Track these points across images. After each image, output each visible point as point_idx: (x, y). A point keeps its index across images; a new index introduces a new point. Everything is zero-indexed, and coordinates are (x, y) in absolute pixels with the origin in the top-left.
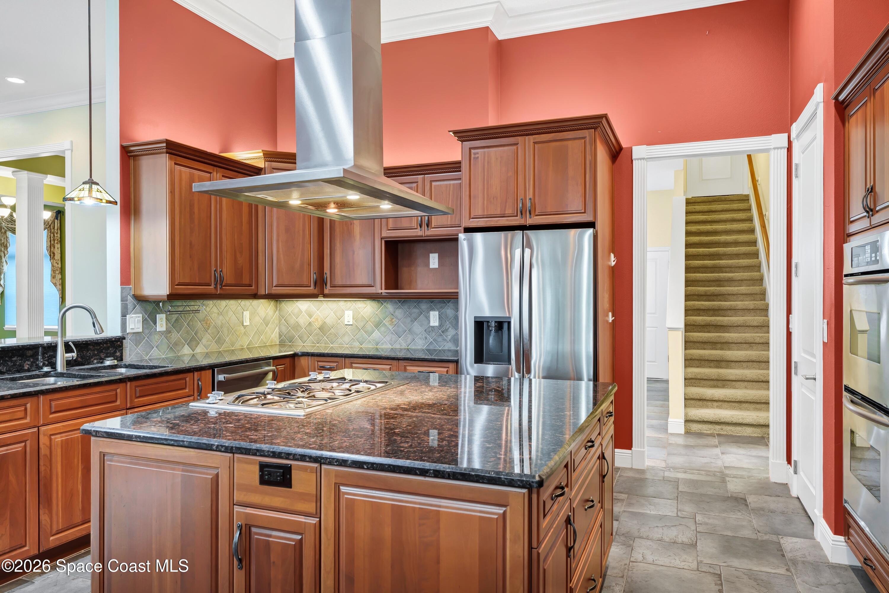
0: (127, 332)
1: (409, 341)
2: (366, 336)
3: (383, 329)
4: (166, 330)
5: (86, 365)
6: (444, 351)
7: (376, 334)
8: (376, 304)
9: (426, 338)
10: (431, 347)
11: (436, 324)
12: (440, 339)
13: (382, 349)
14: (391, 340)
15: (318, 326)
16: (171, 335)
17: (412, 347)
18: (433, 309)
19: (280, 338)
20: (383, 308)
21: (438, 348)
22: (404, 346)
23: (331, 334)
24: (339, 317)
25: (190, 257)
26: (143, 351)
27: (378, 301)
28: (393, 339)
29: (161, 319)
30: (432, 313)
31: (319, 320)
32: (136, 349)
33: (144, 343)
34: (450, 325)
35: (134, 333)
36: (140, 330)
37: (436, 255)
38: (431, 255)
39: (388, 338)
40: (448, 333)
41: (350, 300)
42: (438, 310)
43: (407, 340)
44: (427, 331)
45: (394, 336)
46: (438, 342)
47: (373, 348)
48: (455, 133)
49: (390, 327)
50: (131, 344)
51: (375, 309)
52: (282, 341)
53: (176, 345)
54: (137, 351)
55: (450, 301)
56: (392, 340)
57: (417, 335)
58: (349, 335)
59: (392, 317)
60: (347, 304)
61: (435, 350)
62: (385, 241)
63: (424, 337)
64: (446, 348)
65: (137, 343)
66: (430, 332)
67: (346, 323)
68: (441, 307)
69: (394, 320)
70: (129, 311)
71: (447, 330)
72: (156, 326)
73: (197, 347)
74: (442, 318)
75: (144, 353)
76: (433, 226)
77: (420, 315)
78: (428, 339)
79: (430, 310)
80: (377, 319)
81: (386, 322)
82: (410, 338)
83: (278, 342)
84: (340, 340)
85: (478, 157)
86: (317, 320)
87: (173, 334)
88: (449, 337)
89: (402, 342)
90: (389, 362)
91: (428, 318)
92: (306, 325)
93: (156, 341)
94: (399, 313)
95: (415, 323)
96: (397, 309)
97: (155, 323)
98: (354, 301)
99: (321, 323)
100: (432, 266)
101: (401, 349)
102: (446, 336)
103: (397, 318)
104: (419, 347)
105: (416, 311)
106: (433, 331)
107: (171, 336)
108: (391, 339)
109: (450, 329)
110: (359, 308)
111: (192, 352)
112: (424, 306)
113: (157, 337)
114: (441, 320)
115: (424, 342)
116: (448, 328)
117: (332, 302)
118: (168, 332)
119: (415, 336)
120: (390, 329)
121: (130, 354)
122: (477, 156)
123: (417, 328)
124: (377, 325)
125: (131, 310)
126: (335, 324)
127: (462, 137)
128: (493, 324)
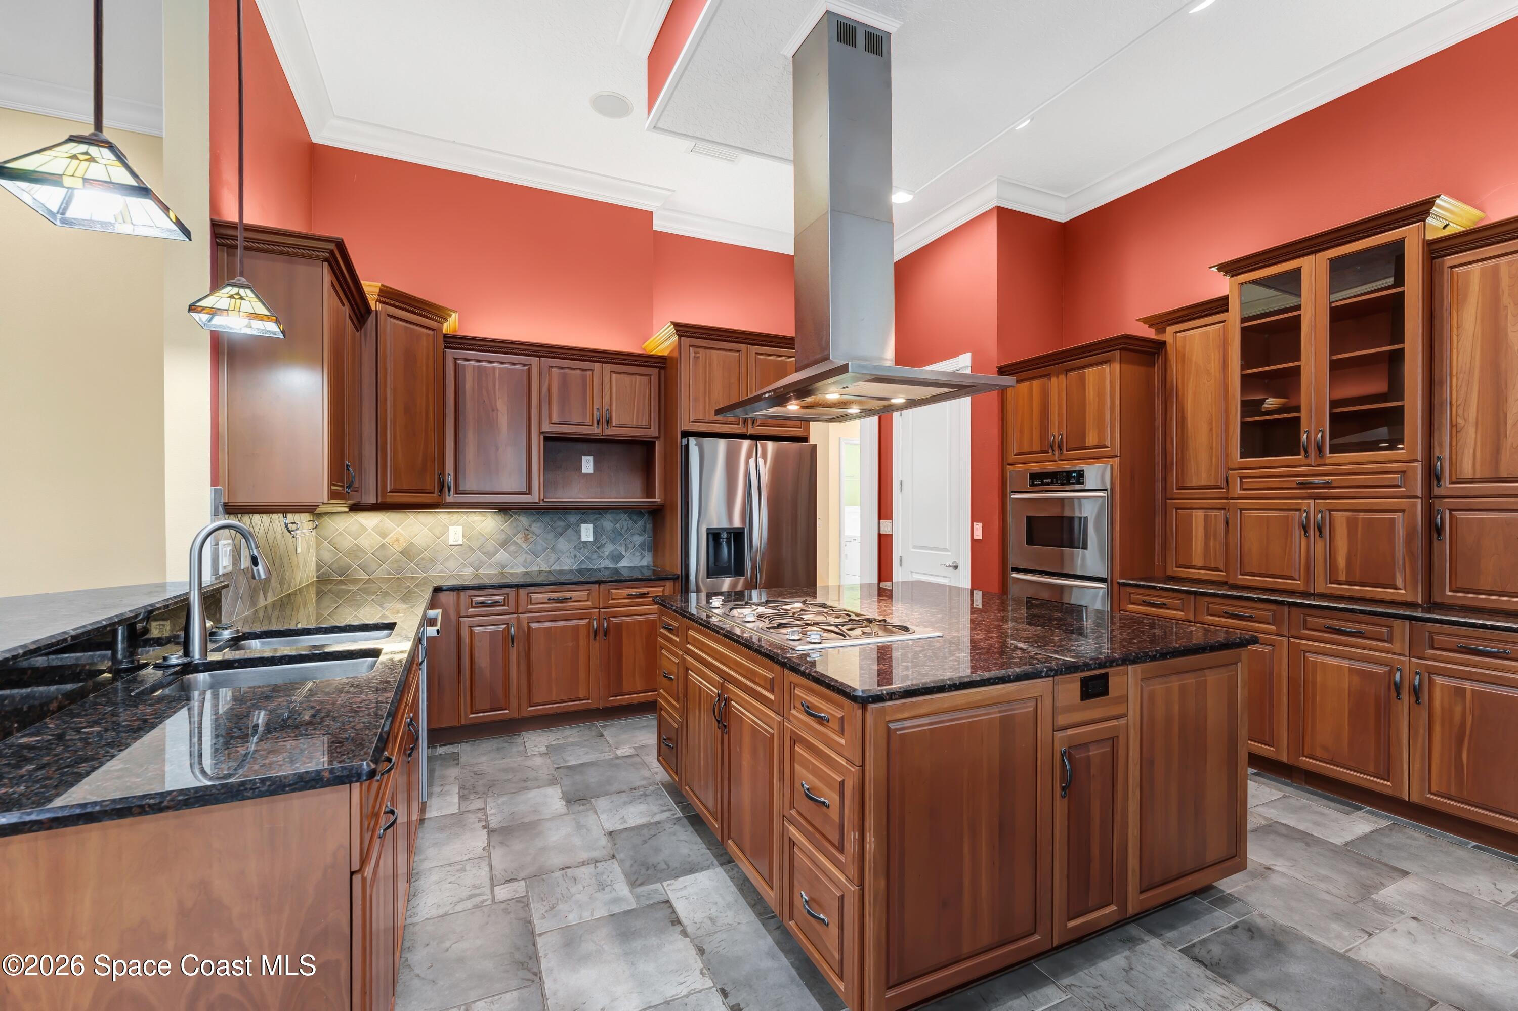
0: (221, 572)
1: (552, 560)
2: (484, 558)
3: (512, 548)
6: (599, 570)
7: (502, 556)
8: (502, 517)
9: (575, 556)
10: (583, 567)
11: (590, 538)
12: (595, 556)
13: (511, 574)
14: (525, 561)
15: (400, 549)
17: (556, 567)
18: (586, 522)
19: (318, 571)
20: (511, 521)
21: (591, 566)
22: (544, 567)
23: (423, 559)
24: (439, 535)
26: (232, 607)
27: (505, 514)
28: (528, 560)
29: (245, 546)
30: (584, 526)
31: (401, 540)
32: (225, 604)
33: (232, 592)
34: (607, 540)
35: (226, 574)
36: (232, 568)
37: (591, 458)
38: (584, 458)
39: (521, 559)
40: (605, 549)
41: (458, 512)
42: (591, 522)
43: (550, 560)
44: (577, 547)
45: (530, 557)
46: (592, 560)
47: (496, 574)
48: (676, 325)
49: (524, 546)
50: (224, 595)
51: (500, 523)
52: (325, 576)
53: (255, 591)
54: (227, 608)
55: (607, 512)
56: (526, 563)
57: (563, 553)
58: (457, 558)
59: (527, 532)
60: (452, 517)
61: (588, 570)
62: (544, 437)
63: (572, 555)
64: (603, 566)
65: (227, 593)
66: (581, 549)
67: (451, 542)
68: (596, 519)
69: (529, 536)
71: (603, 546)
74: (597, 531)
76: (614, 425)
77: (566, 530)
78: (578, 557)
79: (582, 523)
80: (504, 536)
81: (518, 539)
82: (553, 557)
83: (315, 577)
84: (439, 567)
85: (699, 357)
86: (397, 540)
88: (607, 554)
89: (542, 563)
90: (586, 587)
91: (578, 533)
92: (374, 548)
93: (241, 587)
94: (536, 528)
95: (561, 539)
96: (535, 523)
97: (240, 554)
98: (465, 514)
99: (404, 545)
100: (584, 471)
101: (540, 572)
102: (602, 553)
103: (533, 533)
104: (566, 568)
105: (562, 524)
106: (584, 547)
108: (526, 559)
109: (607, 544)
110: (473, 522)
112: (573, 519)
113: (241, 579)
114: (596, 534)
115: (573, 561)
116: (605, 544)
117: (425, 514)
119: (560, 554)
120: (522, 548)
121: (223, 614)
122: (698, 355)
123: (563, 544)
124: (504, 544)
126: (430, 545)
127: (682, 331)
128: (725, 535)
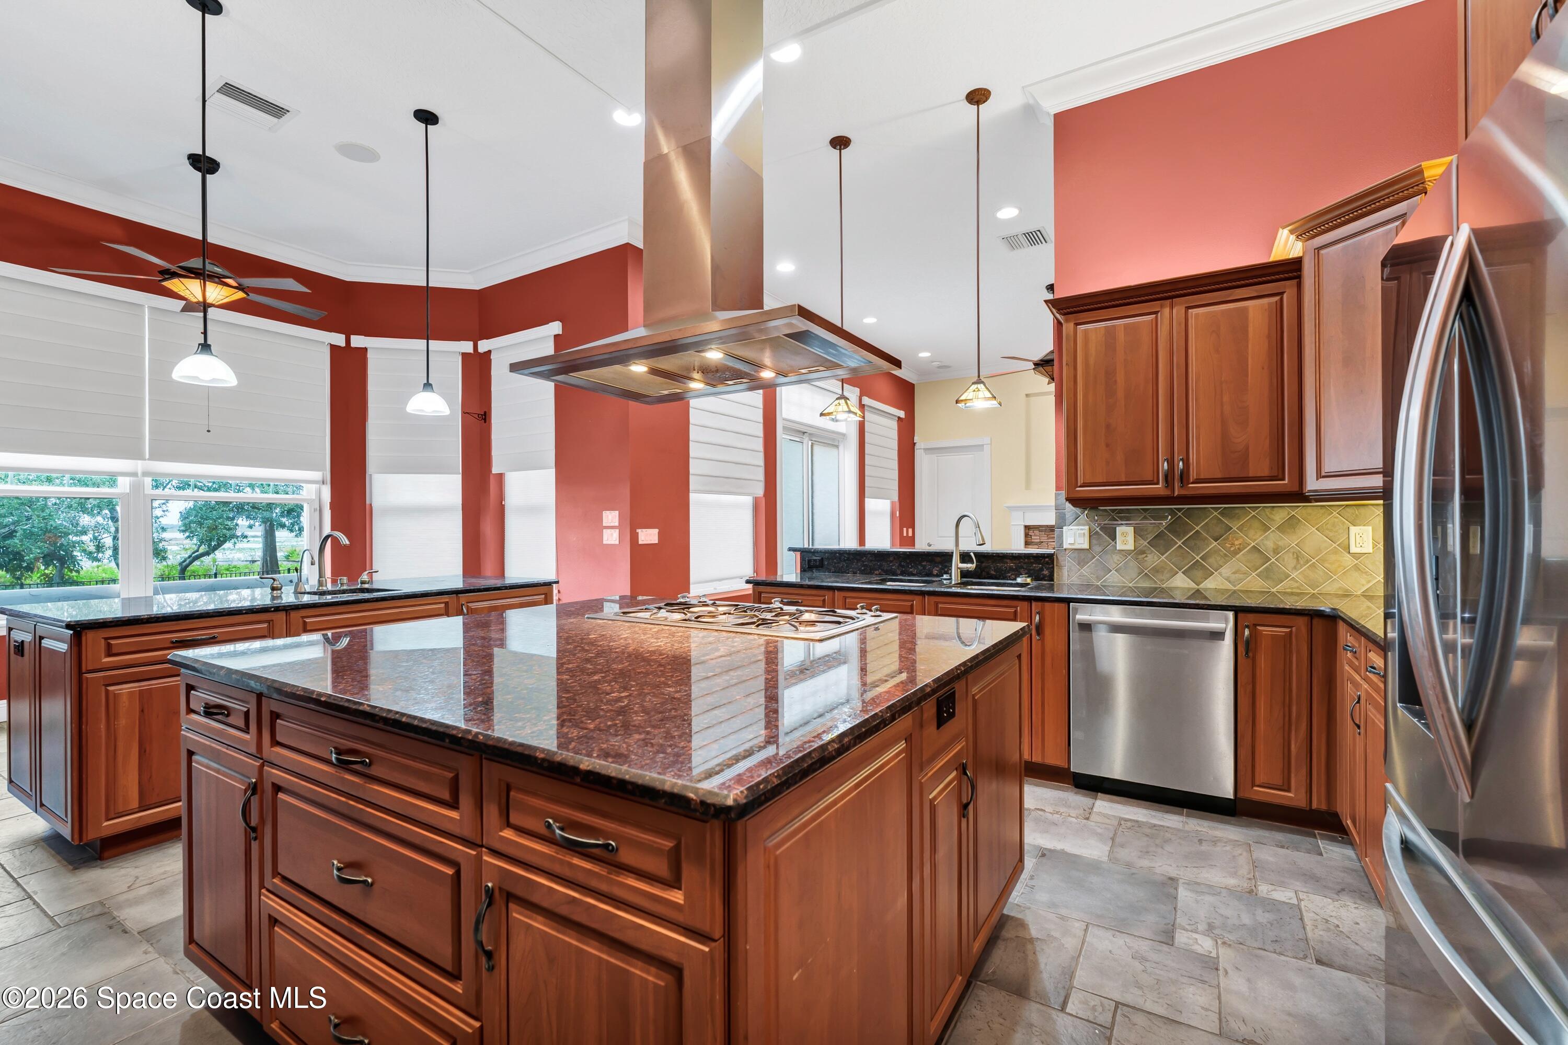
0: (1064, 547)
4: (1135, 549)
5: (1002, 579)
16: (1146, 556)
25: (1107, 445)
26: (1091, 574)
29: (1124, 534)
32: (1080, 570)
33: (1093, 563)
35: (1073, 549)
36: (1086, 546)
50: (1071, 562)
53: (1158, 571)
54: (1082, 573)
65: (1082, 563)
70: (1068, 522)
72: (1116, 543)
73: (1206, 579)
75: (1092, 575)
87: (1150, 556)
93: (1116, 563)
97: (1113, 538)
107: (1145, 559)
111: (1193, 585)
113: (1116, 558)
118: (1138, 552)
121: (1068, 575)
125: (1072, 520)
